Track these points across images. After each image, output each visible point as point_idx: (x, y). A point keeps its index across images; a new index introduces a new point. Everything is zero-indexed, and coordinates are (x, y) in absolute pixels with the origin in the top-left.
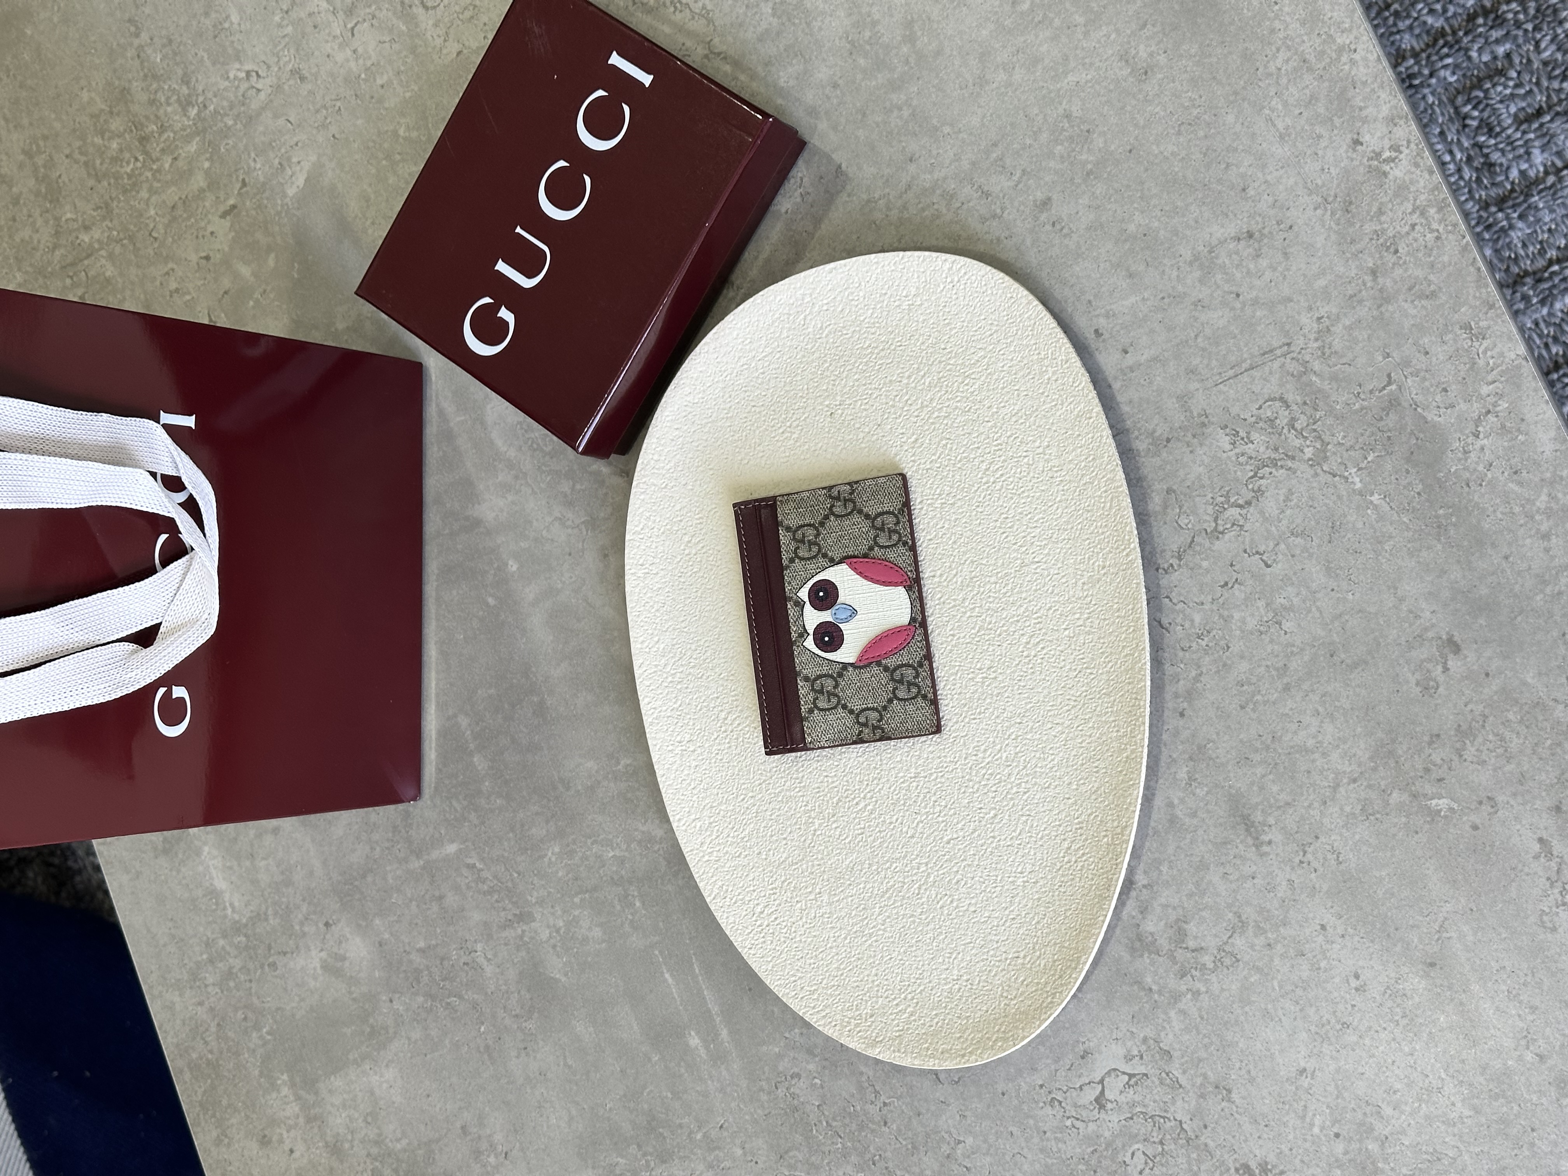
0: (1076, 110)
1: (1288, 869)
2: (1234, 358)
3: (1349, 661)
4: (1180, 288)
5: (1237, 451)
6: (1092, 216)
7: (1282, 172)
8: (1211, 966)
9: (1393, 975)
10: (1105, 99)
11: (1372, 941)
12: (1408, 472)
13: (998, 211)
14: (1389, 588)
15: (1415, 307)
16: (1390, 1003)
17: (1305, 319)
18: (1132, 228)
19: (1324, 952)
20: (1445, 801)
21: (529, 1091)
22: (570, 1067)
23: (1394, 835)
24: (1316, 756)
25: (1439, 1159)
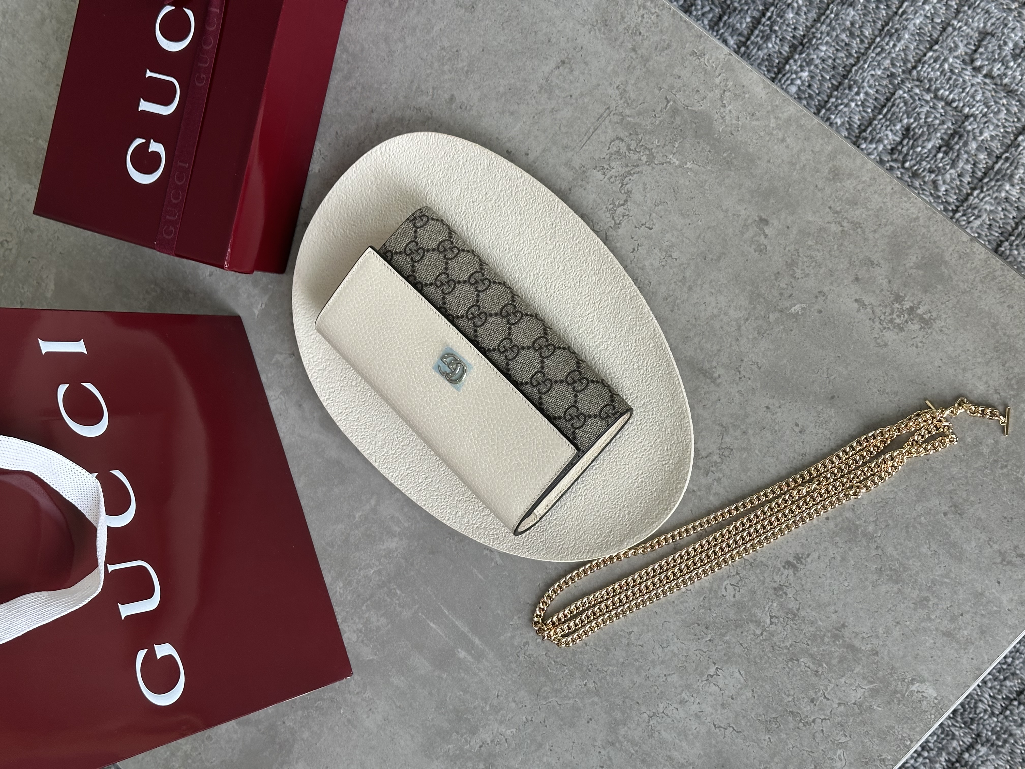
0: (446, 44)
1: (735, 385)
2: (583, 130)
3: (715, 258)
4: (540, 108)
5: (608, 176)
6: (479, 93)
7: (564, 22)
8: (719, 460)
9: (815, 414)
10: (458, 31)
11: (796, 401)
12: (699, 143)
13: (429, 115)
14: (717, 208)
15: (663, 57)
16: (820, 431)
17: (611, 91)
18: (501, 89)
19: (774, 421)
20: (798, 306)
21: (382, 733)
22: (399, 707)
23: (781, 338)
24: (722, 316)
25: (887, 503)
